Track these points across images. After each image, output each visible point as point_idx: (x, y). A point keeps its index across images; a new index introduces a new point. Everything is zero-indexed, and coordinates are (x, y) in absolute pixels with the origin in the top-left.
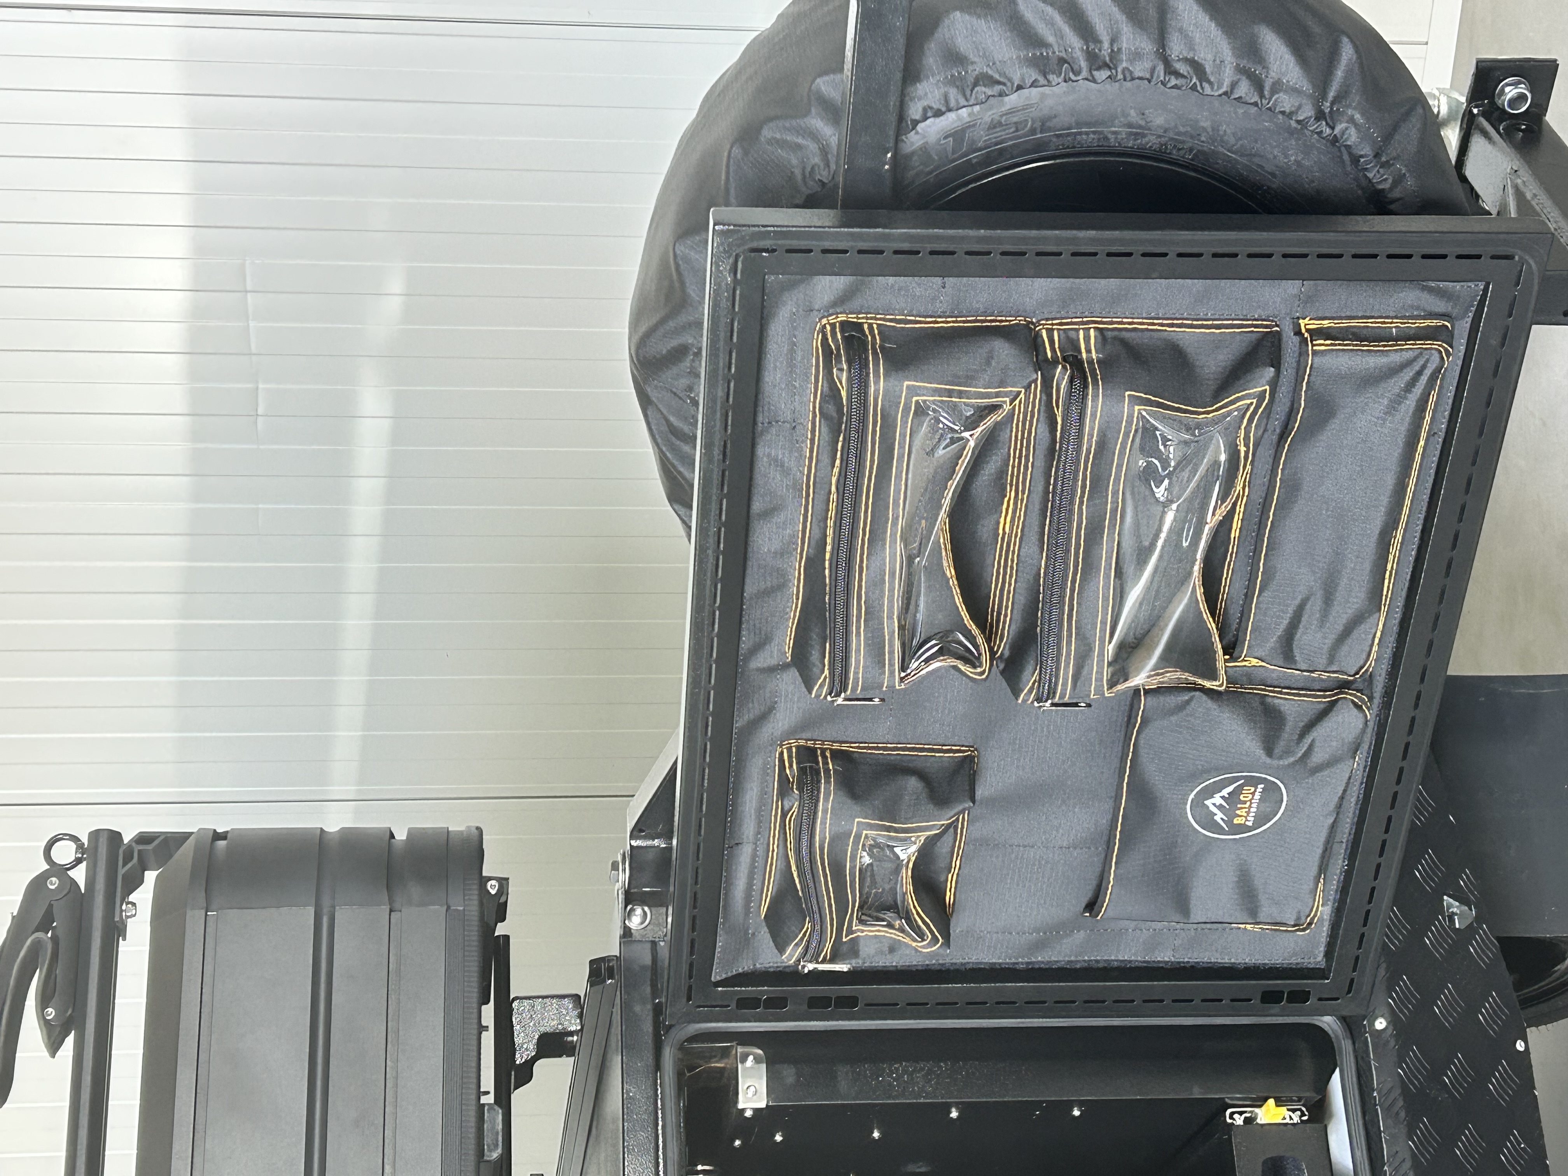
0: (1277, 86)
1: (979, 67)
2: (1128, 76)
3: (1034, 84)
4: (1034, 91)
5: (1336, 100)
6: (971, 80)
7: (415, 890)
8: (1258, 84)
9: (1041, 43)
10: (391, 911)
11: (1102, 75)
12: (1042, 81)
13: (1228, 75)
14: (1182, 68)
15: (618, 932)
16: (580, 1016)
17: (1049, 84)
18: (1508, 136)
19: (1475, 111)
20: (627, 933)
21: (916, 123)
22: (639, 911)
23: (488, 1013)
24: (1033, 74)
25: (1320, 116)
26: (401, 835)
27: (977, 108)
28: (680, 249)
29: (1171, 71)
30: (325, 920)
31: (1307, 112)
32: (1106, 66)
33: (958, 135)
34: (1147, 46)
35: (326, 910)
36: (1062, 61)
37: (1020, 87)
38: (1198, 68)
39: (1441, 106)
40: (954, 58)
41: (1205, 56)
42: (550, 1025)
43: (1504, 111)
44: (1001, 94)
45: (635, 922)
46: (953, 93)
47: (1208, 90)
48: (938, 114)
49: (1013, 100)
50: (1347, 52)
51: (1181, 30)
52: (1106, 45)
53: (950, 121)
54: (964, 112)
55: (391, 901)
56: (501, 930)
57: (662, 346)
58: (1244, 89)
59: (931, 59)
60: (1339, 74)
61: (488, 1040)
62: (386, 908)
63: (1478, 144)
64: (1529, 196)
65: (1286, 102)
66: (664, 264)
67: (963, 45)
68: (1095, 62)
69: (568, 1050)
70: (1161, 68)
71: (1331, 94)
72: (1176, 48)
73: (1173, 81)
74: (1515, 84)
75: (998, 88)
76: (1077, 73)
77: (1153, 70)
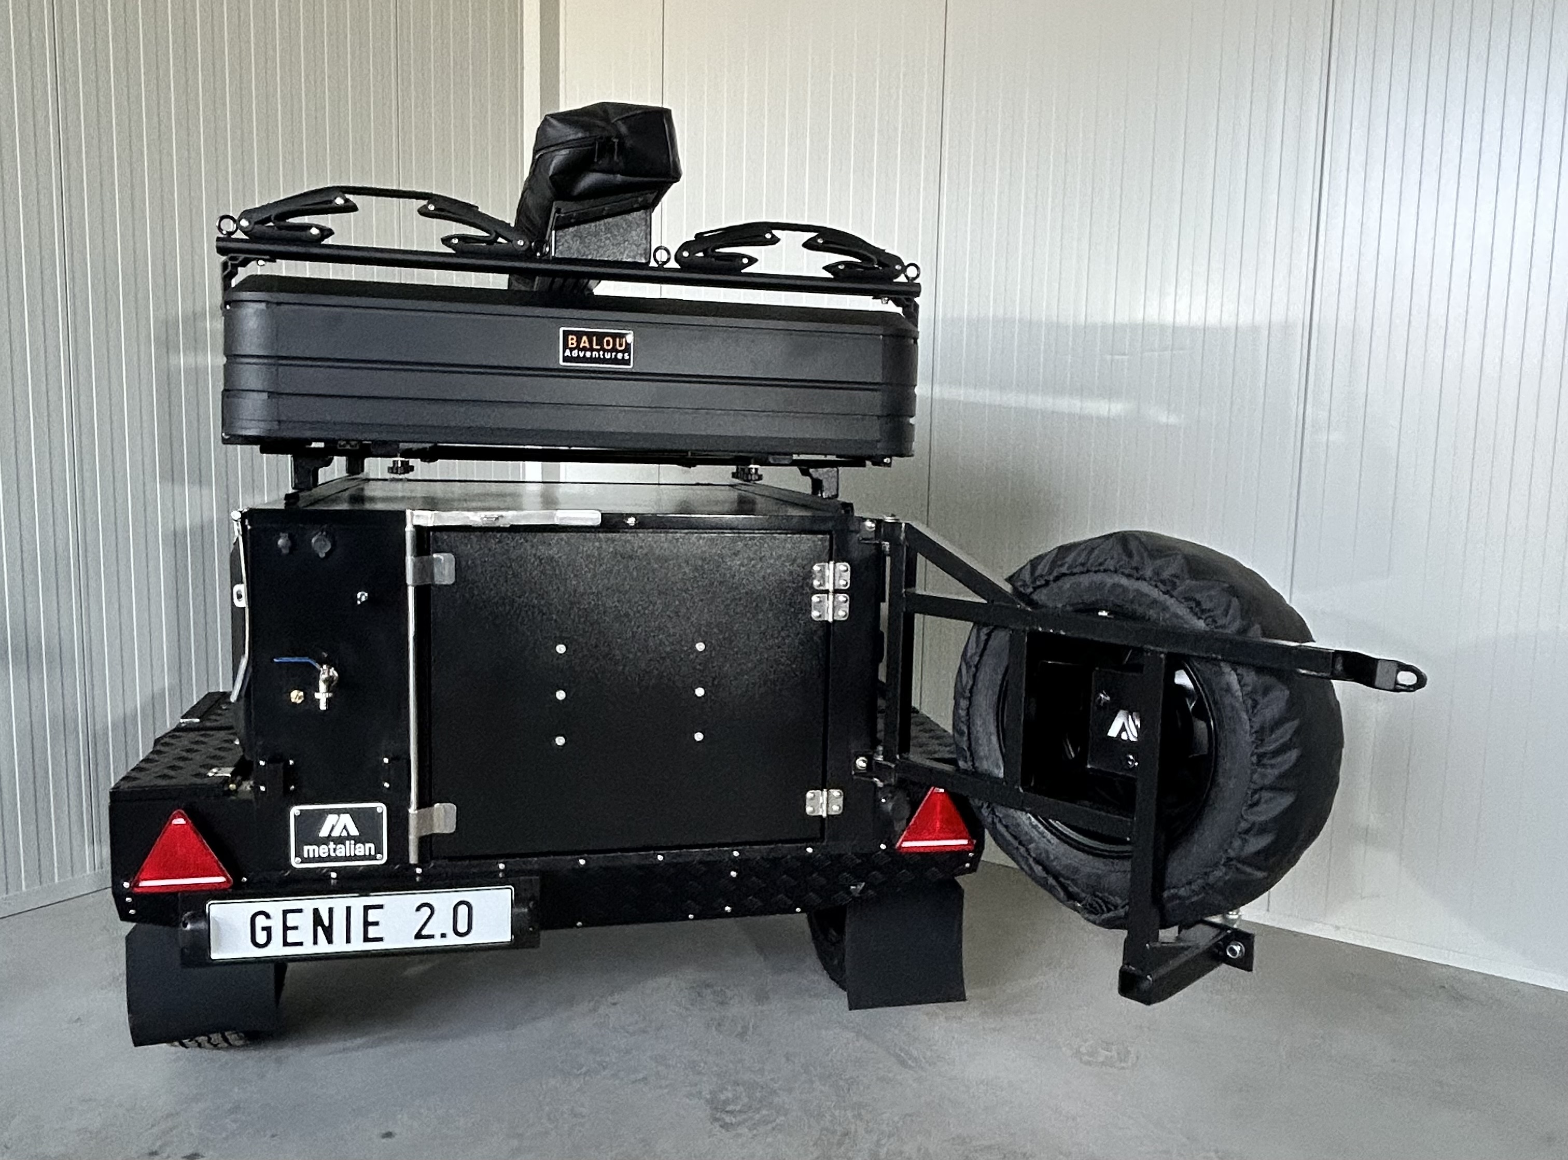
0: (1245, 841)
1: (1262, 701)
2: (1253, 772)
3: (1251, 727)
4: (1248, 727)
5: (1238, 869)
6: (1254, 696)
7: (886, 427)
8: (1247, 832)
9: (1272, 731)
10: (878, 417)
11: (1254, 759)
12: (1253, 731)
13: (1252, 818)
14: (1257, 796)
15: (864, 515)
16: (829, 498)
17: (1251, 734)
18: (1216, 945)
19: (1229, 931)
20: (865, 520)
21: (1235, 671)
22: (873, 525)
23: (833, 458)
24: (1256, 727)
25: (1230, 859)
26: (912, 421)
27: (1241, 699)
28: (1179, 557)
29: (1255, 792)
30: (876, 387)
31: (1232, 854)
32: (1259, 761)
33: (1228, 689)
34: (1267, 782)
35: (880, 387)
36: (1262, 740)
37: (1250, 720)
38: (1256, 804)
39: (1232, 916)
40: (1266, 691)
41: (1262, 807)
42: (826, 485)
43: (1229, 944)
44: (1247, 712)
45: (869, 524)
46: (1249, 688)
47: (1244, 808)
48: (1239, 682)
49: (1245, 716)
50: (1260, 875)
51: (1274, 798)
52: (1269, 762)
53: (1236, 686)
54: (1240, 694)
55: (882, 416)
56: (868, 463)
57: (1133, 545)
58: (1244, 825)
59: (1268, 680)
60: (1248, 870)
61: (822, 457)
62: (880, 415)
63: (1212, 932)
64: (1186, 952)
65: (1237, 843)
66: (1174, 548)
67: (1272, 695)
68: (1261, 756)
69: (814, 492)
70: (1256, 787)
71: (1239, 866)
72: (1266, 795)
73: (1250, 792)
74: (1241, 951)
75: (1250, 711)
76: (1256, 748)
77: (1255, 783)
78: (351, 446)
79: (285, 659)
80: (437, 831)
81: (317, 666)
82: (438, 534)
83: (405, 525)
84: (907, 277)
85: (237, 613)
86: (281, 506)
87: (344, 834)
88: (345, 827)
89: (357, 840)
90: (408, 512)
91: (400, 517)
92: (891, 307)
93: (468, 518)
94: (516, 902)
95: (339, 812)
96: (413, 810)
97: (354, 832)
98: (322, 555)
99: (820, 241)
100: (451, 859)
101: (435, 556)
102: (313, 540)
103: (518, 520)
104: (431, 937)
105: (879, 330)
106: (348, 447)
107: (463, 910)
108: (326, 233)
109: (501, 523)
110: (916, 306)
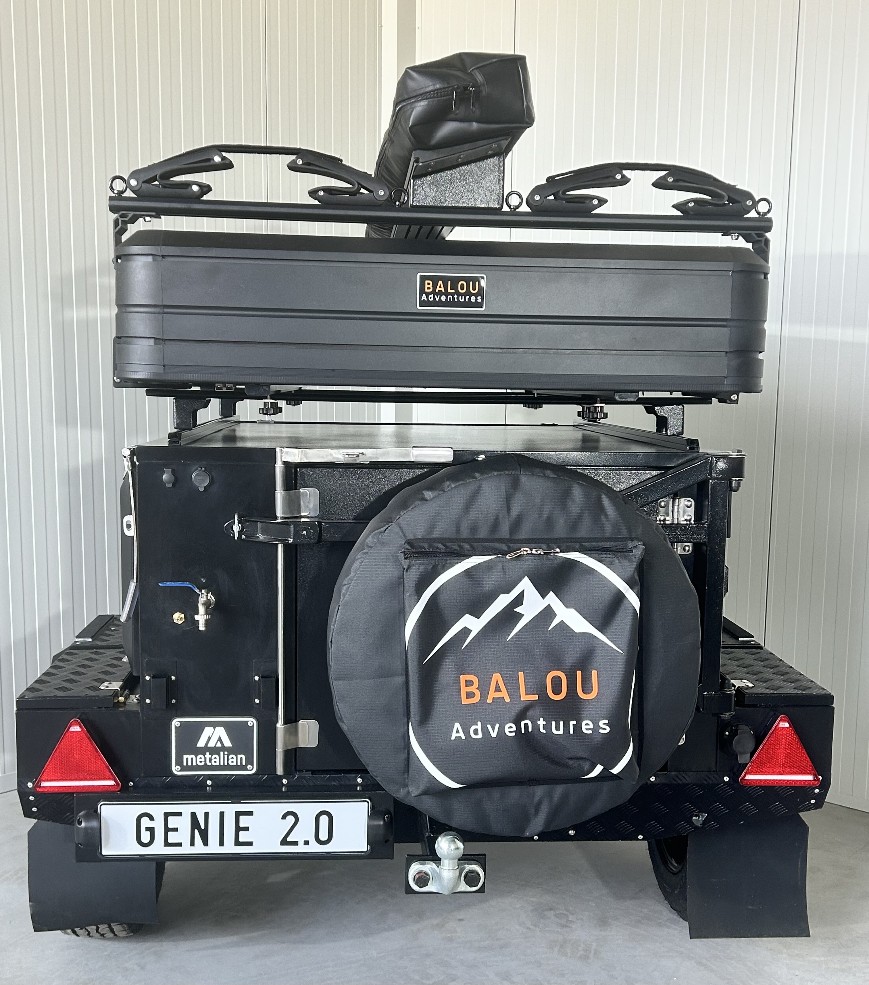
7: (735, 363)
10: (726, 352)
16: (674, 435)
23: (678, 395)
26: (760, 356)
35: (728, 323)
42: (671, 422)
55: (730, 352)
56: (714, 400)
61: (666, 395)
62: (728, 350)
69: (659, 430)
78: (227, 388)
79: (168, 584)
80: (301, 745)
81: (197, 591)
82: (304, 470)
83: (275, 462)
84: (759, 213)
85: (126, 540)
86: (165, 443)
87: (219, 745)
88: (220, 739)
89: (230, 751)
90: (278, 450)
91: (271, 454)
92: (741, 243)
93: (331, 455)
94: (373, 814)
95: (214, 725)
96: (280, 725)
97: (228, 743)
98: (202, 489)
99: (670, 180)
100: (313, 772)
101: (301, 490)
102: (194, 475)
103: (377, 458)
104: (296, 843)
105: (729, 266)
106: (224, 389)
107: (324, 819)
108: (205, 189)
109: (362, 460)
110: (767, 242)
